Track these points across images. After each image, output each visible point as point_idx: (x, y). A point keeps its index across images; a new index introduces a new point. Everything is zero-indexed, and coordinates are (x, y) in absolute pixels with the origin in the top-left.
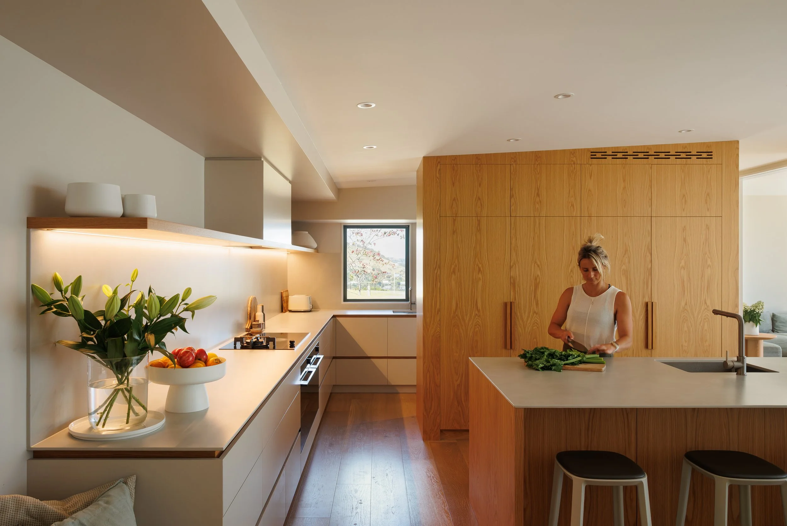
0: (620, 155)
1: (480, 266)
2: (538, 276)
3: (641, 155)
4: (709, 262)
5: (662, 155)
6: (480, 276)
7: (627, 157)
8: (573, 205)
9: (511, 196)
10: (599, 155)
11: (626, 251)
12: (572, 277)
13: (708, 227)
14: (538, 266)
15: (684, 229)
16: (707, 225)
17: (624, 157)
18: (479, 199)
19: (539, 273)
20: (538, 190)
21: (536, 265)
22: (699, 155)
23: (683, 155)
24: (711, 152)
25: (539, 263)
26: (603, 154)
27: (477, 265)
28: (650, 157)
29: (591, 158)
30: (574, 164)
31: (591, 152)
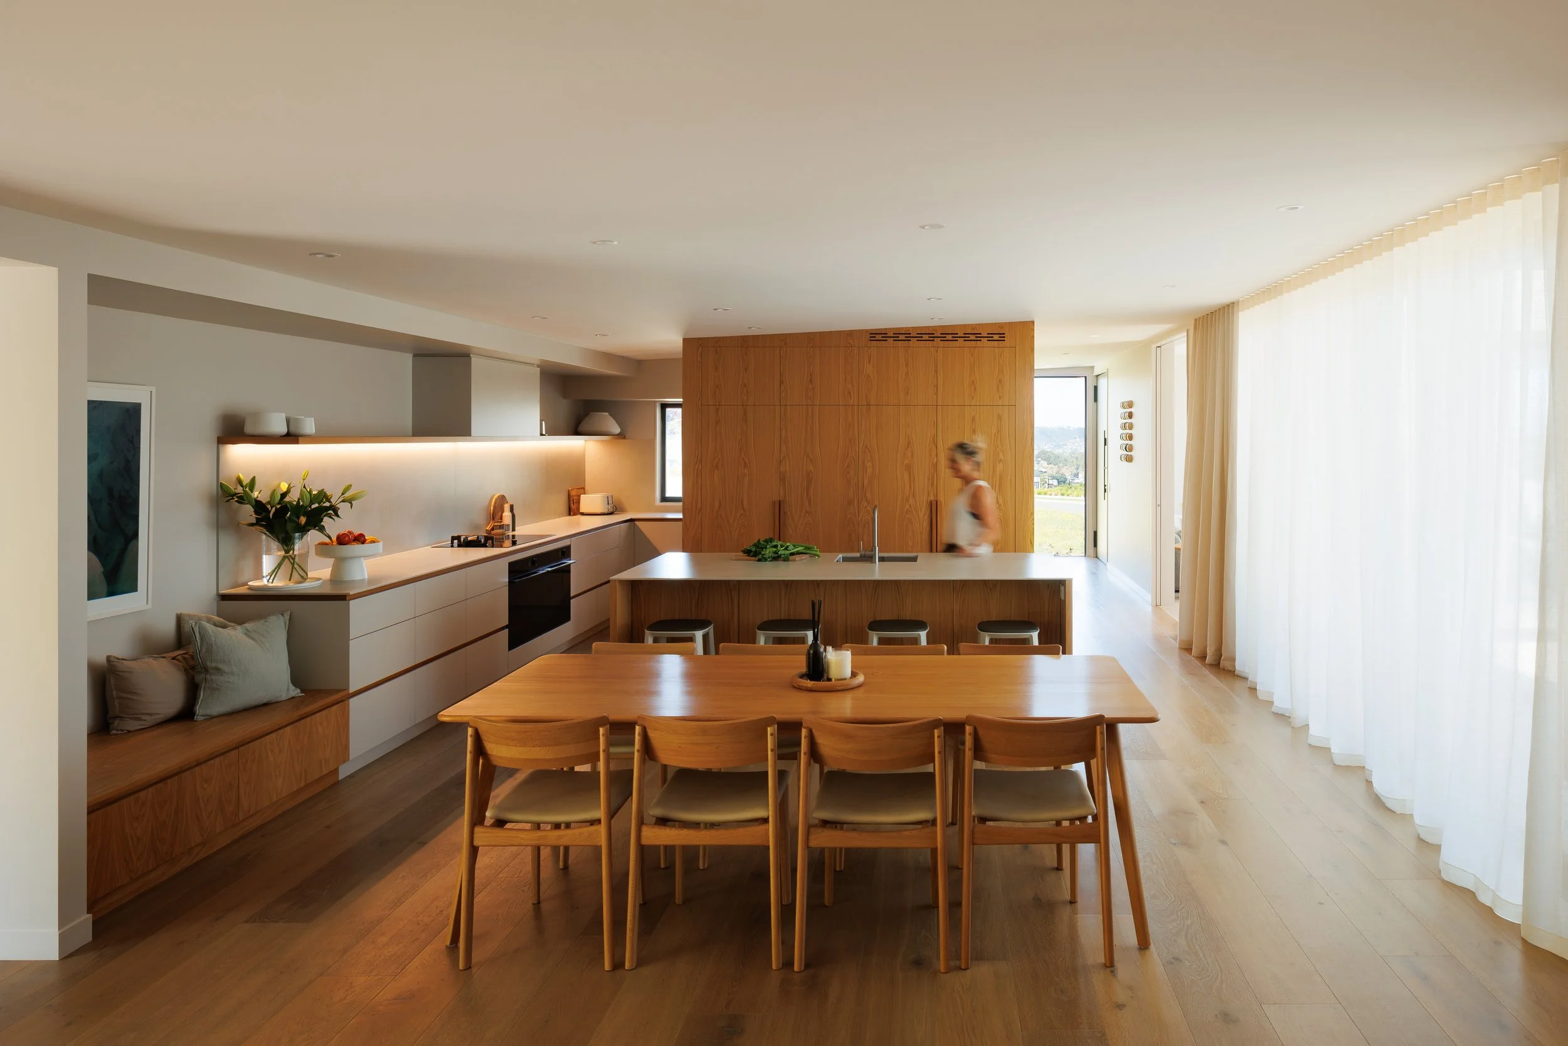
0: (902, 337)
1: (746, 460)
2: (811, 471)
3: (926, 337)
4: (1001, 456)
5: (949, 337)
6: (746, 471)
7: (910, 339)
8: (849, 393)
9: (781, 382)
10: (879, 337)
11: (909, 443)
12: (848, 472)
13: (1000, 417)
14: (811, 460)
15: (973, 419)
16: (999, 415)
17: (906, 339)
18: (745, 385)
19: (812, 468)
20: (811, 375)
21: (808, 459)
22: (990, 337)
23: (972, 337)
24: (1004, 334)
25: (812, 457)
26: (883, 335)
27: (743, 459)
28: (935, 339)
29: (871, 340)
30: (851, 347)
31: (871, 334)
